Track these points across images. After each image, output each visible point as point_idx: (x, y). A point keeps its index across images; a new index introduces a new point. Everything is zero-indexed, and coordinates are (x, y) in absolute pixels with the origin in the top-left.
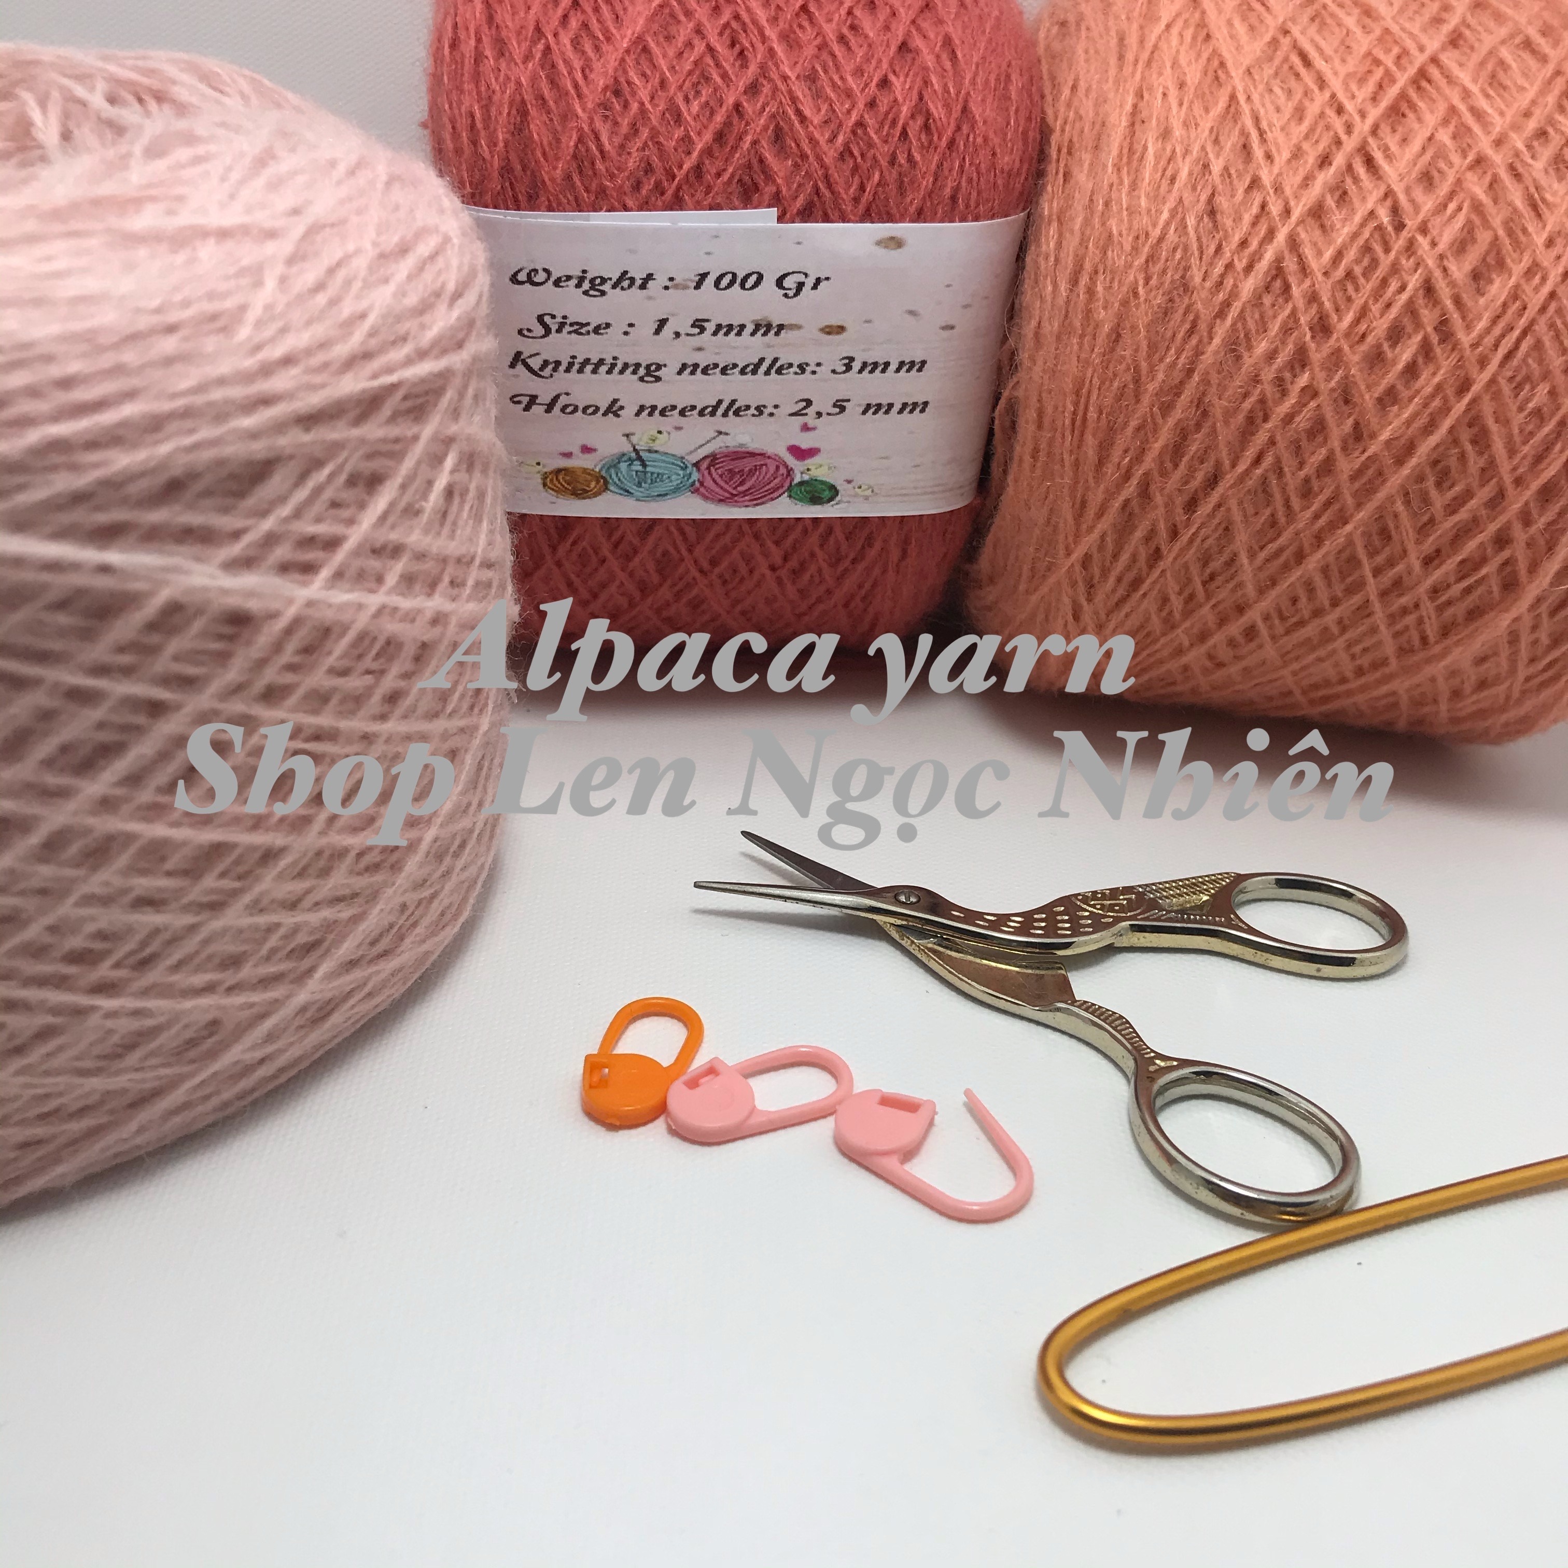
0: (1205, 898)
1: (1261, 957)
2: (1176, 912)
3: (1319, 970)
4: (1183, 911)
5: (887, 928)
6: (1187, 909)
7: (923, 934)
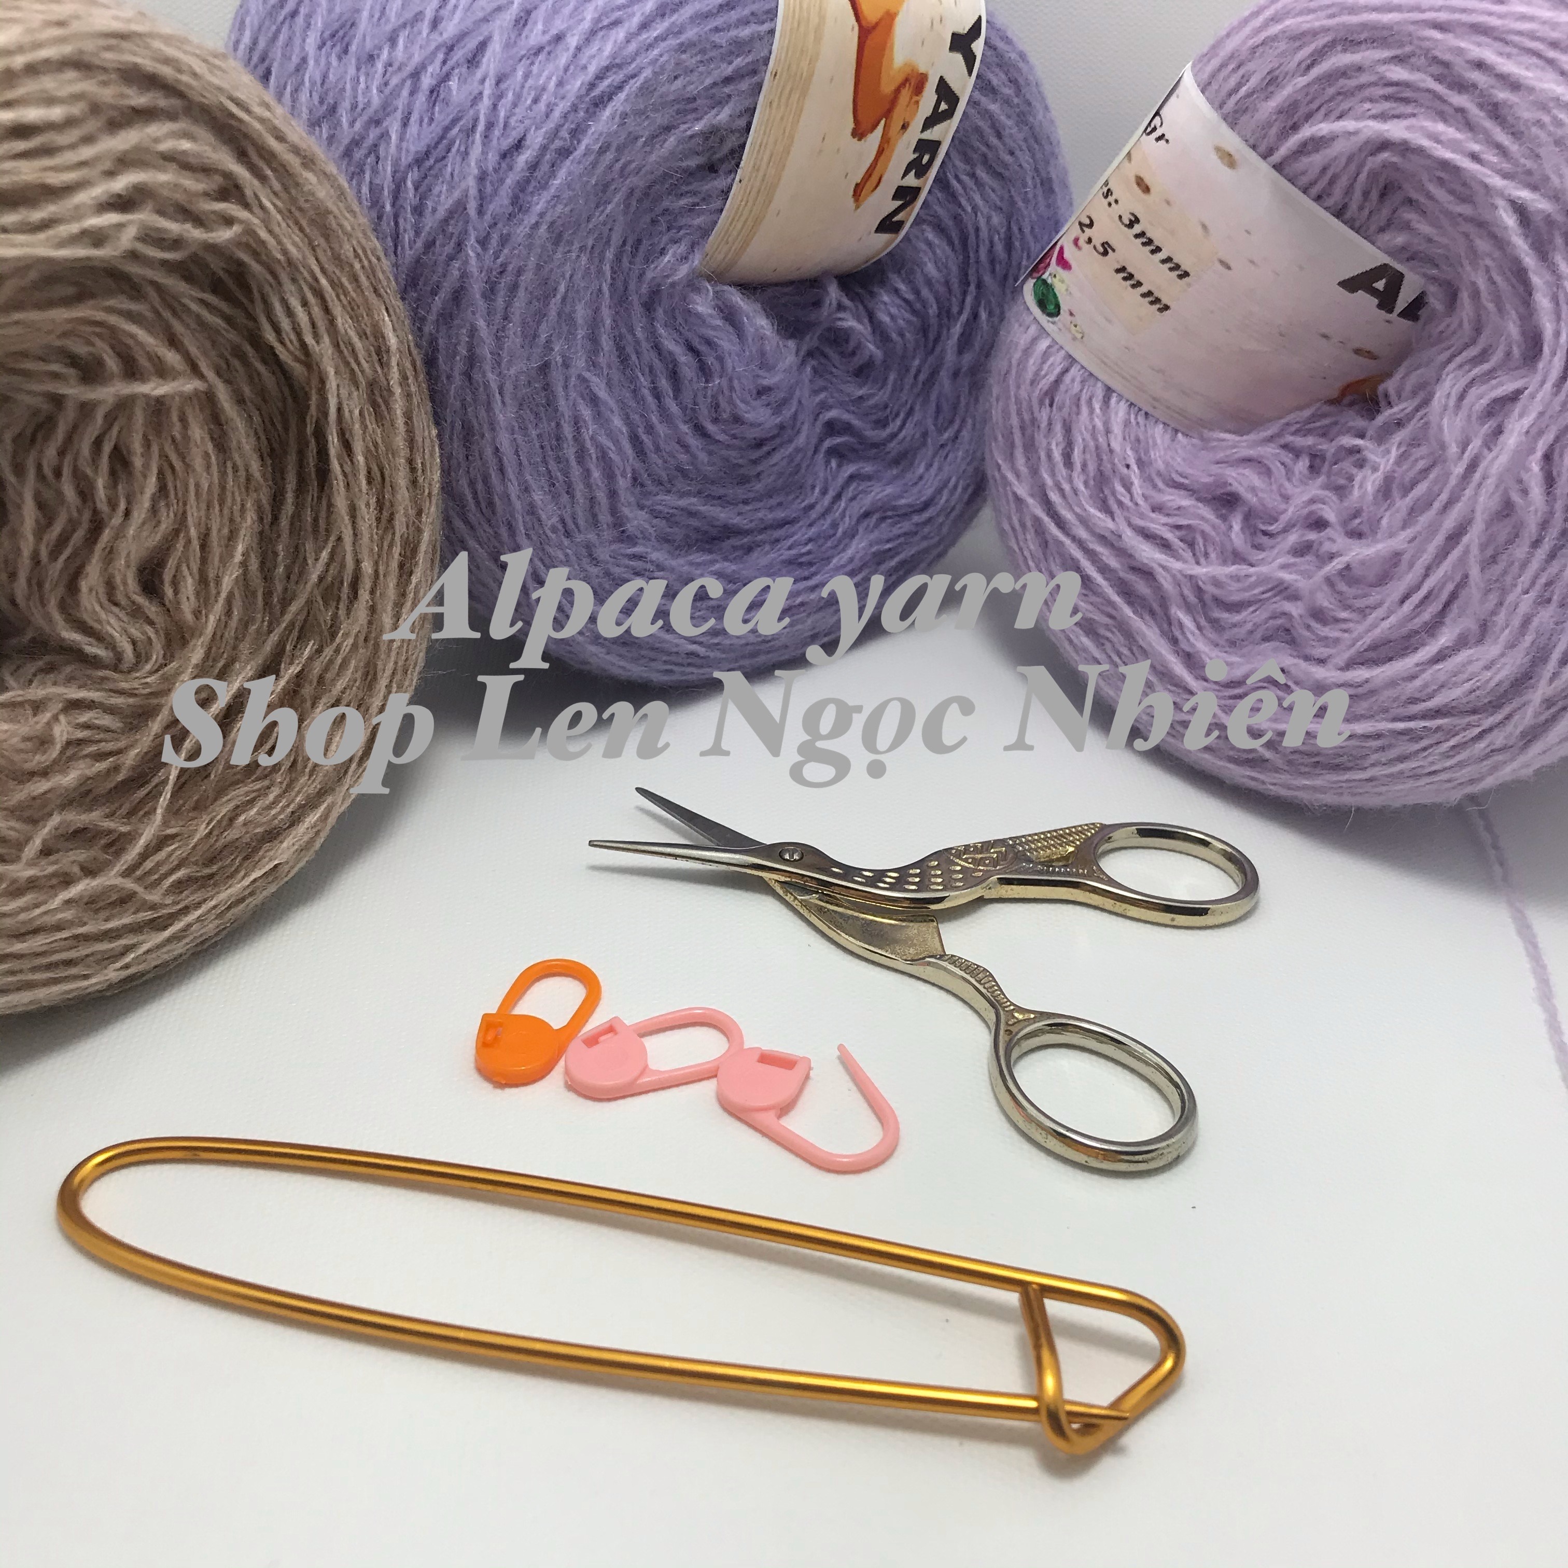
0: (1071, 849)
1: (1120, 907)
2: (1042, 863)
3: (1173, 920)
4: (1049, 863)
5: (772, 884)
6: (1053, 861)
7: (805, 890)
